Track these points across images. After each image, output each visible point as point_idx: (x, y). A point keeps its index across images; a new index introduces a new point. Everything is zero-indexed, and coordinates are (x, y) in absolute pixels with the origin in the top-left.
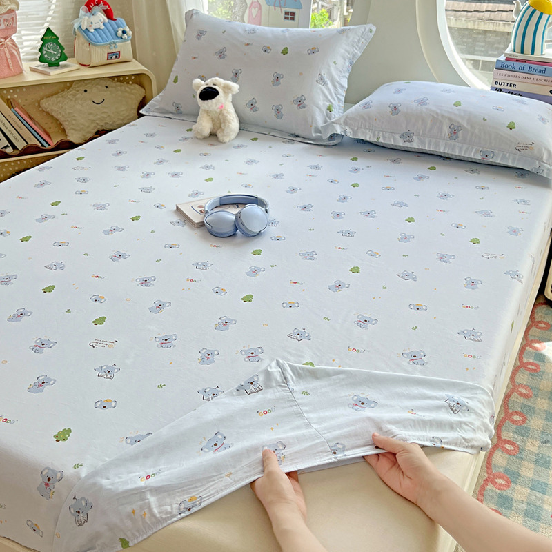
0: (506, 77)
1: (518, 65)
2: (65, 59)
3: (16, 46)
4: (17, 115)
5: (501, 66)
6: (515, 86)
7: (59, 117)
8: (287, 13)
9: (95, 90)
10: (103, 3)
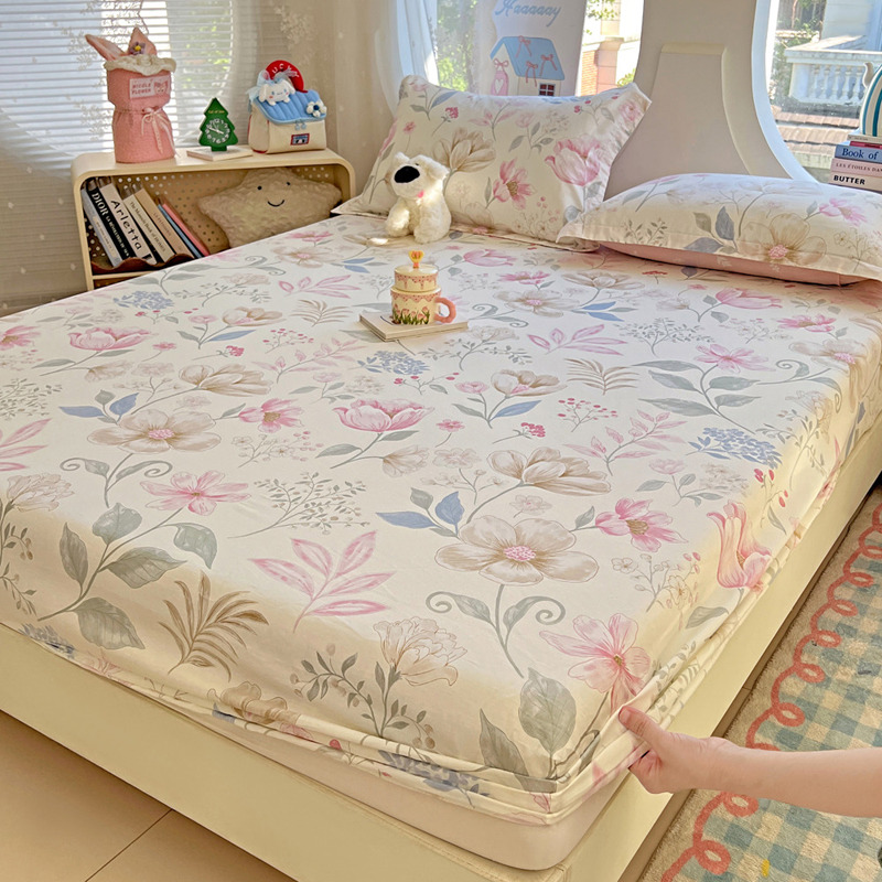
0: (850, 168)
1: (867, 152)
2: (233, 140)
3: (168, 120)
4: (165, 214)
5: (843, 153)
6: (862, 181)
7: (222, 221)
8: (543, 86)
9: (272, 187)
10: (289, 68)
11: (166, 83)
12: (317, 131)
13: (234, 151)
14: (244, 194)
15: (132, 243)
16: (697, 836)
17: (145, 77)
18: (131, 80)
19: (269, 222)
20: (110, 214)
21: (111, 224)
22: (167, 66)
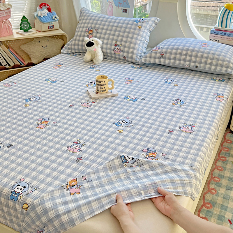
0: (215, 37)
1: (220, 32)
3: (10, 23)
4: (10, 52)
5: (213, 33)
6: (219, 41)
7: (28, 52)
8: (124, 10)
11: (9, 12)
14: (34, 44)
19: (43, 52)
22: (9, 7)
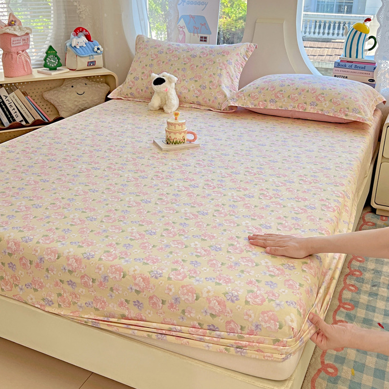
1: (348, 64)
2: (61, 65)
3: (29, 56)
4: (29, 100)
5: (338, 65)
6: (346, 77)
8: (201, 37)
9: (78, 86)
10: (84, 31)
11: (28, 39)
12: (99, 60)
13: (60, 70)
14: (65, 89)
15: (14, 115)
16: (323, 363)
17: (18, 36)
18: (12, 38)
19: (78, 102)
20: (3, 102)
21: (3, 106)
22: (28, 31)
